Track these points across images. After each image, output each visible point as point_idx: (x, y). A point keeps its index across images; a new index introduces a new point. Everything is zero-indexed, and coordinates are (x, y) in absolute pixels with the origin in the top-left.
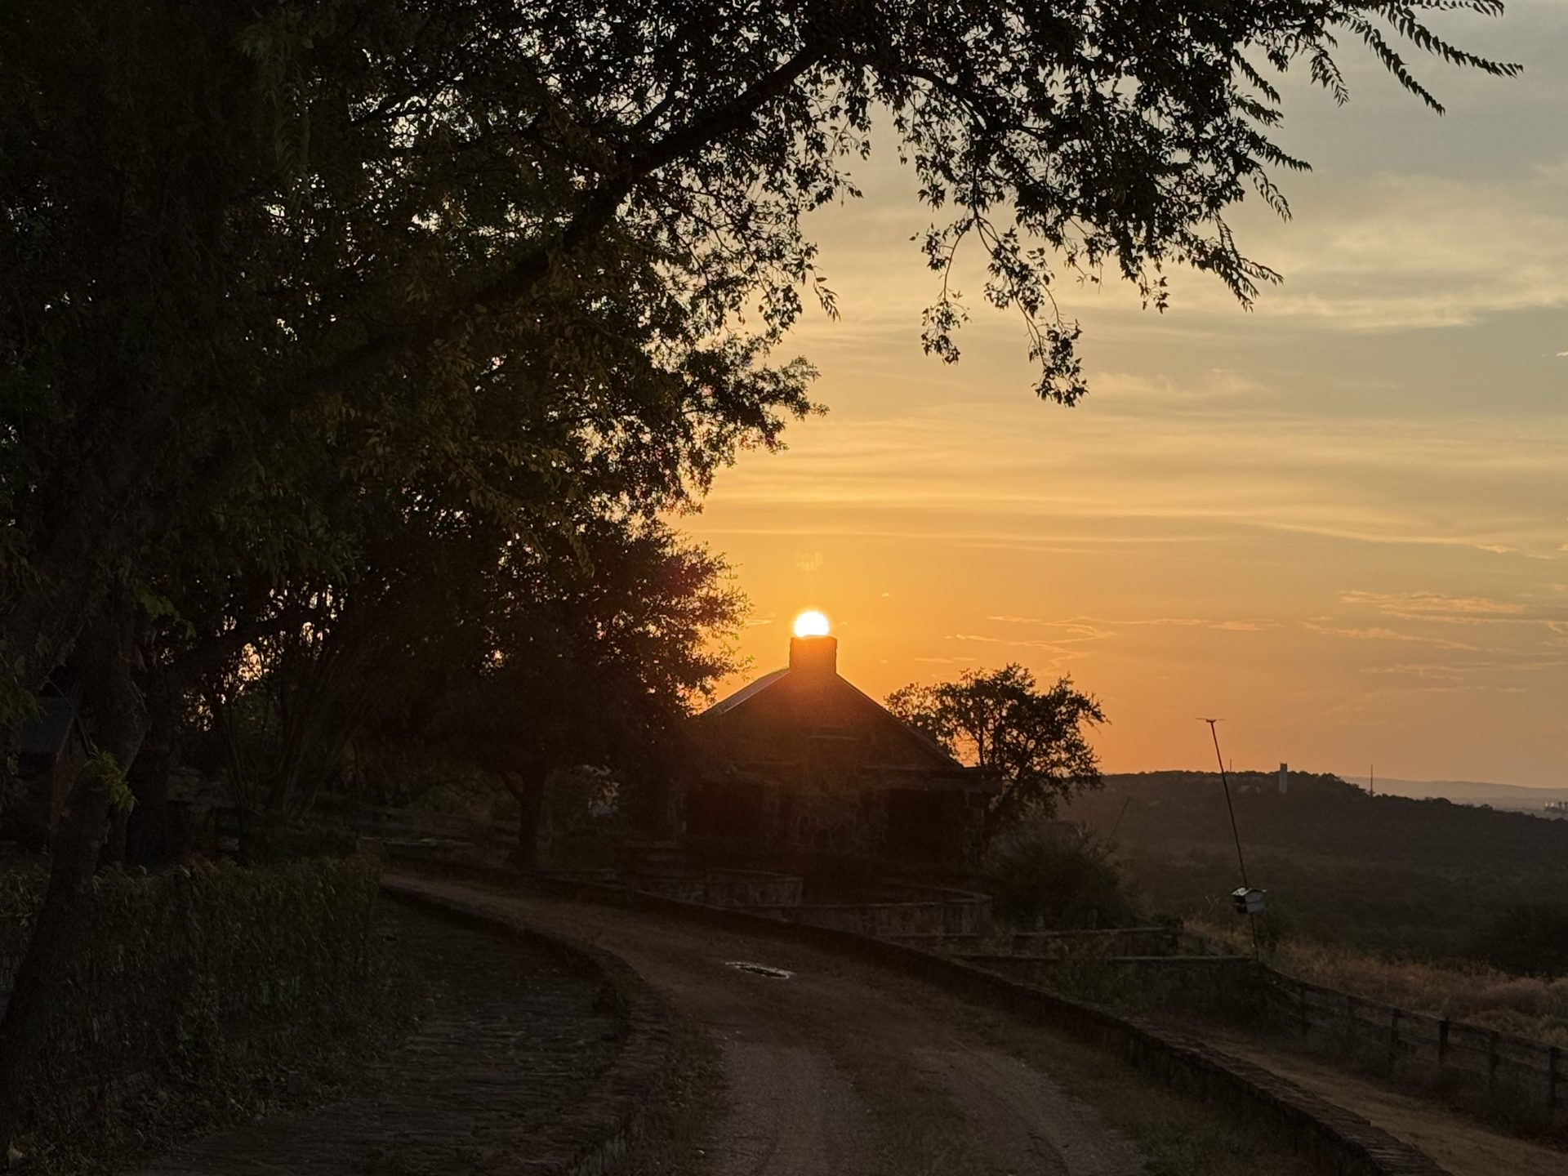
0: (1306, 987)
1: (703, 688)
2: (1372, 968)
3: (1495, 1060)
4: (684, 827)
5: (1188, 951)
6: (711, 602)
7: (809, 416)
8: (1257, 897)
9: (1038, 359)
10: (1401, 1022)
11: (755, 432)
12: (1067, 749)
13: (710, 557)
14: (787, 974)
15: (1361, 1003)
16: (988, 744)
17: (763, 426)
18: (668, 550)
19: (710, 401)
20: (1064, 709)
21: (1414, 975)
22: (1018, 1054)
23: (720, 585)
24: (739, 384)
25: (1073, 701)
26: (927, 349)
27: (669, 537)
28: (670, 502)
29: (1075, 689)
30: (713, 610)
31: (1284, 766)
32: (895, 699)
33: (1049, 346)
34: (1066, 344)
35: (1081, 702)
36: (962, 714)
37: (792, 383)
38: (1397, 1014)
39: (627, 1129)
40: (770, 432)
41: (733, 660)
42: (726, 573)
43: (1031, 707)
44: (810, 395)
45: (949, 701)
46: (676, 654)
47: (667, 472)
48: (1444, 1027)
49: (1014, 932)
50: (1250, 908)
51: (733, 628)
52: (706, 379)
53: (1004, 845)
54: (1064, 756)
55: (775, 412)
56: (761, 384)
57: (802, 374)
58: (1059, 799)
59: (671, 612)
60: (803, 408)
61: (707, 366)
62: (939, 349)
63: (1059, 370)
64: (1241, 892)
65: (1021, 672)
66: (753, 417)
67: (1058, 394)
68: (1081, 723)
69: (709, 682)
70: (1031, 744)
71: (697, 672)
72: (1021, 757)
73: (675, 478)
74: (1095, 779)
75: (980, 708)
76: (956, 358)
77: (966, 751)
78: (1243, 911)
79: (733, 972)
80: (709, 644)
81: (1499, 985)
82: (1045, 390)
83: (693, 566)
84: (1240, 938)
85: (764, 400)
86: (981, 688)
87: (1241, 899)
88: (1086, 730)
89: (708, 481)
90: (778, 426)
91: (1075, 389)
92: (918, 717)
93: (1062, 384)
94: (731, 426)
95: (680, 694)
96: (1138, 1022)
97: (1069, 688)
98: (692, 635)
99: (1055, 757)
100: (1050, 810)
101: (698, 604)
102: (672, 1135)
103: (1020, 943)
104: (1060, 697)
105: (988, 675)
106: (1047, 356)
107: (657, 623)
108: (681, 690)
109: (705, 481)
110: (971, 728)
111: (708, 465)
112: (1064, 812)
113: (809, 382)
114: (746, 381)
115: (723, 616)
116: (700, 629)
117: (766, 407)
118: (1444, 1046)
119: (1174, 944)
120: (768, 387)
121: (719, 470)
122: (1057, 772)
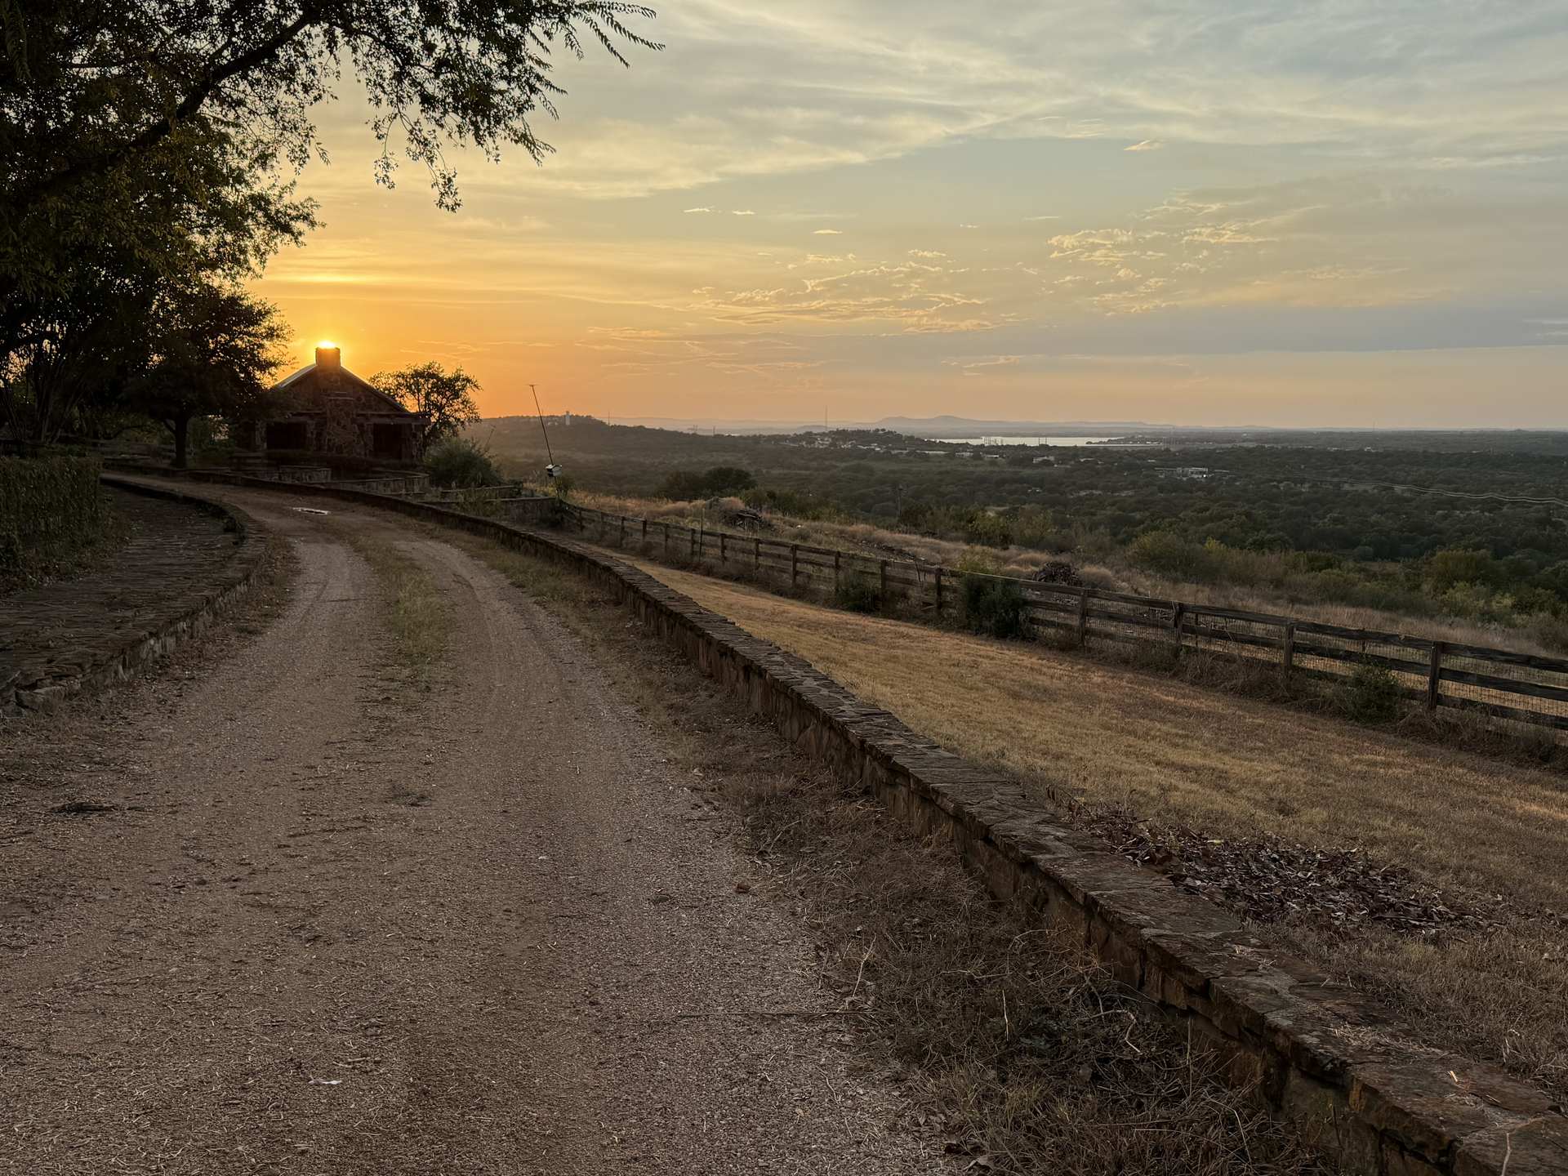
0: (582, 509)
1: (270, 373)
2: (613, 501)
3: (667, 537)
4: (265, 445)
5: (526, 496)
6: (271, 329)
7: (316, 228)
8: (557, 469)
9: (436, 188)
10: (626, 524)
11: (288, 237)
12: (463, 403)
13: (269, 305)
14: (326, 512)
15: (607, 515)
16: (423, 402)
17: (293, 234)
18: (245, 301)
19: (262, 220)
20: (459, 383)
21: (631, 503)
22: (446, 542)
23: (274, 321)
24: (278, 211)
25: (463, 380)
26: (378, 181)
27: (245, 295)
28: (244, 273)
29: (464, 374)
30: (271, 334)
31: (568, 412)
32: (373, 379)
33: (441, 181)
34: (450, 180)
35: (468, 380)
36: (409, 387)
37: (306, 210)
38: (624, 519)
39: (248, 580)
40: (296, 236)
41: (284, 359)
42: (278, 314)
43: (443, 383)
44: (317, 216)
45: (401, 380)
46: (253, 355)
47: (242, 257)
48: (645, 523)
49: (440, 489)
50: (555, 474)
51: (284, 342)
52: (259, 208)
53: (433, 451)
54: (461, 406)
55: (298, 226)
56: (289, 211)
57: (312, 206)
58: (459, 427)
59: (249, 334)
60: (313, 224)
61: (260, 201)
62: (384, 182)
63: (447, 193)
64: (550, 467)
65: (437, 365)
66: (286, 229)
67: (447, 206)
68: (468, 390)
69: (273, 370)
70: (444, 401)
71: (265, 366)
72: (440, 408)
73: (246, 261)
74: (477, 420)
75: (417, 384)
76: (393, 187)
77: (411, 404)
78: (551, 476)
79: (300, 513)
80: (271, 350)
81: (670, 506)
82: (441, 204)
83: (260, 310)
84: (551, 490)
85: (292, 219)
86: (417, 374)
87: (550, 470)
88: (470, 393)
89: (264, 262)
90: (300, 234)
91: (456, 204)
92: (385, 389)
93: (449, 201)
94: (275, 233)
95: (258, 377)
96: (503, 523)
97: (462, 373)
98: (261, 346)
99: (456, 407)
100: (455, 434)
101: (264, 330)
102: (272, 584)
103: (444, 495)
104: (457, 379)
105: (420, 367)
106: (440, 186)
107: (242, 339)
108: (258, 374)
109: (263, 262)
110: (414, 393)
111: (264, 253)
112: (463, 434)
113: (315, 210)
114: (281, 209)
115: (278, 336)
116: (266, 343)
117: (293, 223)
118: (645, 532)
119: (519, 493)
120: (294, 213)
121: (270, 257)
122: (457, 415)
